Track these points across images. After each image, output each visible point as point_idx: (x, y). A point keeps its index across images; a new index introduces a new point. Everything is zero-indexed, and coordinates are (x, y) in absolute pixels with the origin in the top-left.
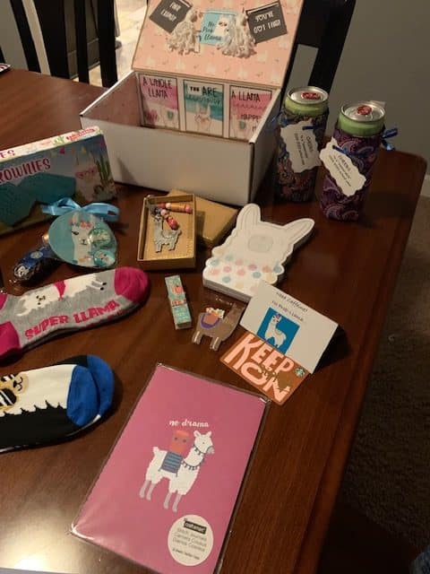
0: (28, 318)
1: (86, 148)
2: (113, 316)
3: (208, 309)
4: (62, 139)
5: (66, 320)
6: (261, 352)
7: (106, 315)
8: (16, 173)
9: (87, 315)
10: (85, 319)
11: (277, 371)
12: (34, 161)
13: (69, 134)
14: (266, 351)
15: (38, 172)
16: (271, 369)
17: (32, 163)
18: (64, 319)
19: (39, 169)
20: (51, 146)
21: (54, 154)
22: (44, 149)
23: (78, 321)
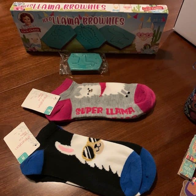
0: (80, 101)
1: (152, 19)
2: (129, 118)
5: (101, 112)
7: (125, 116)
8: (101, 22)
9: (114, 112)
10: (112, 113)
12: (115, 17)
13: (145, 6)
15: (115, 24)
17: (113, 18)
18: (100, 110)
20: (130, 11)
21: (129, 16)
22: (125, 11)
23: (108, 113)
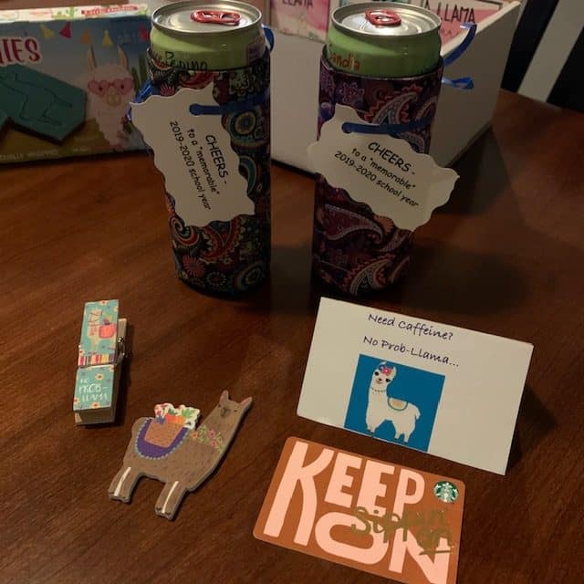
3: (159, 408)
4: (72, 13)
6: (340, 479)
11: (398, 509)
12: (10, 39)
14: (350, 471)
15: (15, 61)
16: (382, 512)
17: (5, 42)
19: (16, 56)
20: (46, 18)
21: (49, 34)
22: (31, 20)
